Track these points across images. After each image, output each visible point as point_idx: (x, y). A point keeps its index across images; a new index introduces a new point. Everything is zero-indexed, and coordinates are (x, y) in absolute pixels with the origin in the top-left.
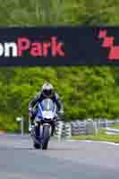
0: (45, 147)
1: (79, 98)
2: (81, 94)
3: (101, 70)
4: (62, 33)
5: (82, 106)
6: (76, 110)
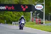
1: (17, 18)
2: (17, 17)
3: (21, 12)
5: (17, 19)
6: (16, 20)
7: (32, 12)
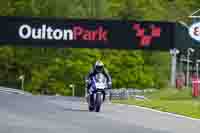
0: (98, 110)
3: (135, 52)
4: (107, 25)
7: (178, 52)
